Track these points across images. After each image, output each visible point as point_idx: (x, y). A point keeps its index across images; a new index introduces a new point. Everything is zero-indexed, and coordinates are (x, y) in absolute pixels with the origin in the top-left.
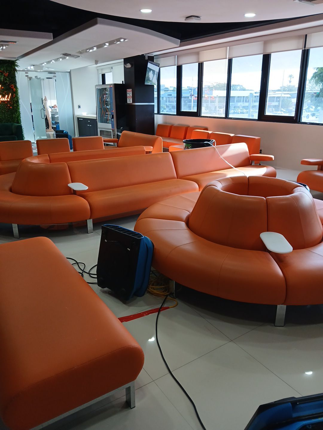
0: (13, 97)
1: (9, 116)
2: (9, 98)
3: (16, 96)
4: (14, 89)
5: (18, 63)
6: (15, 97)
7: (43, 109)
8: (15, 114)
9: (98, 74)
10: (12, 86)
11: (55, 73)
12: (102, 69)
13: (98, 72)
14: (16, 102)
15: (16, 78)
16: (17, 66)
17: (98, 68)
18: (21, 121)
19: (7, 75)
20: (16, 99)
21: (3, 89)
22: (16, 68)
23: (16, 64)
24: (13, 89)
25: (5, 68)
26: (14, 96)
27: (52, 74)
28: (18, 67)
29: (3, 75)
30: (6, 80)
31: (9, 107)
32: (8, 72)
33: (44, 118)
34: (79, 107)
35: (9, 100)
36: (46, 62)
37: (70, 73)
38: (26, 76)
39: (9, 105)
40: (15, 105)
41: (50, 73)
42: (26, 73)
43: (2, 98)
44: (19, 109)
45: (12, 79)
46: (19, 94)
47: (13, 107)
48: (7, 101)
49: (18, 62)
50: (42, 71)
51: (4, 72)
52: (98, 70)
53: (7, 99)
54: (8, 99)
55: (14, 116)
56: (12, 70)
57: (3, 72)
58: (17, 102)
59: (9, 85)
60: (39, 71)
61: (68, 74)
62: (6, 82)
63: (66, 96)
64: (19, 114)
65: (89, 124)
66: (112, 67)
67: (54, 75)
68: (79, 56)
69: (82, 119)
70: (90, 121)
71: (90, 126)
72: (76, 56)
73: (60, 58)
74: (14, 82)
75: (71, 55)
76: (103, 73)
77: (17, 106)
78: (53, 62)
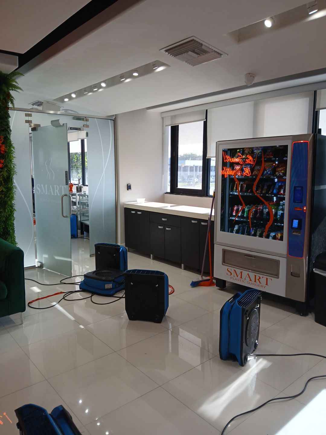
3: (6, 166)
5: (16, 83)
6: (2, 168)
7: (66, 195)
11: (87, 120)
12: (173, 117)
13: (163, 122)
14: (4, 180)
16: (15, 88)
17: (164, 115)
18: (13, 230)
20: (5, 174)
22: (12, 93)
23: (14, 83)
24: (0, 146)
26: (1, 165)
27: (82, 121)
28: (18, 90)
33: (68, 215)
34: (129, 187)
36: (75, 93)
38: (27, 121)
41: (78, 118)
42: (26, 115)
44: (12, 198)
46: (15, 161)
50: (59, 113)
52: (163, 118)
58: (9, 180)
60: (52, 112)
61: (110, 123)
63: (105, 168)
64: (12, 212)
65: (165, 224)
66: (207, 110)
67: (85, 123)
68: (221, 55)
69: (139, 213)
70: (166, 219)
71: (167, 229)
72: (214, 53)
73: (136, 71)
74: (3, 130)
75: (203, 47)
76: (174, 123)
77: (8, 191)
78: (101, 90)
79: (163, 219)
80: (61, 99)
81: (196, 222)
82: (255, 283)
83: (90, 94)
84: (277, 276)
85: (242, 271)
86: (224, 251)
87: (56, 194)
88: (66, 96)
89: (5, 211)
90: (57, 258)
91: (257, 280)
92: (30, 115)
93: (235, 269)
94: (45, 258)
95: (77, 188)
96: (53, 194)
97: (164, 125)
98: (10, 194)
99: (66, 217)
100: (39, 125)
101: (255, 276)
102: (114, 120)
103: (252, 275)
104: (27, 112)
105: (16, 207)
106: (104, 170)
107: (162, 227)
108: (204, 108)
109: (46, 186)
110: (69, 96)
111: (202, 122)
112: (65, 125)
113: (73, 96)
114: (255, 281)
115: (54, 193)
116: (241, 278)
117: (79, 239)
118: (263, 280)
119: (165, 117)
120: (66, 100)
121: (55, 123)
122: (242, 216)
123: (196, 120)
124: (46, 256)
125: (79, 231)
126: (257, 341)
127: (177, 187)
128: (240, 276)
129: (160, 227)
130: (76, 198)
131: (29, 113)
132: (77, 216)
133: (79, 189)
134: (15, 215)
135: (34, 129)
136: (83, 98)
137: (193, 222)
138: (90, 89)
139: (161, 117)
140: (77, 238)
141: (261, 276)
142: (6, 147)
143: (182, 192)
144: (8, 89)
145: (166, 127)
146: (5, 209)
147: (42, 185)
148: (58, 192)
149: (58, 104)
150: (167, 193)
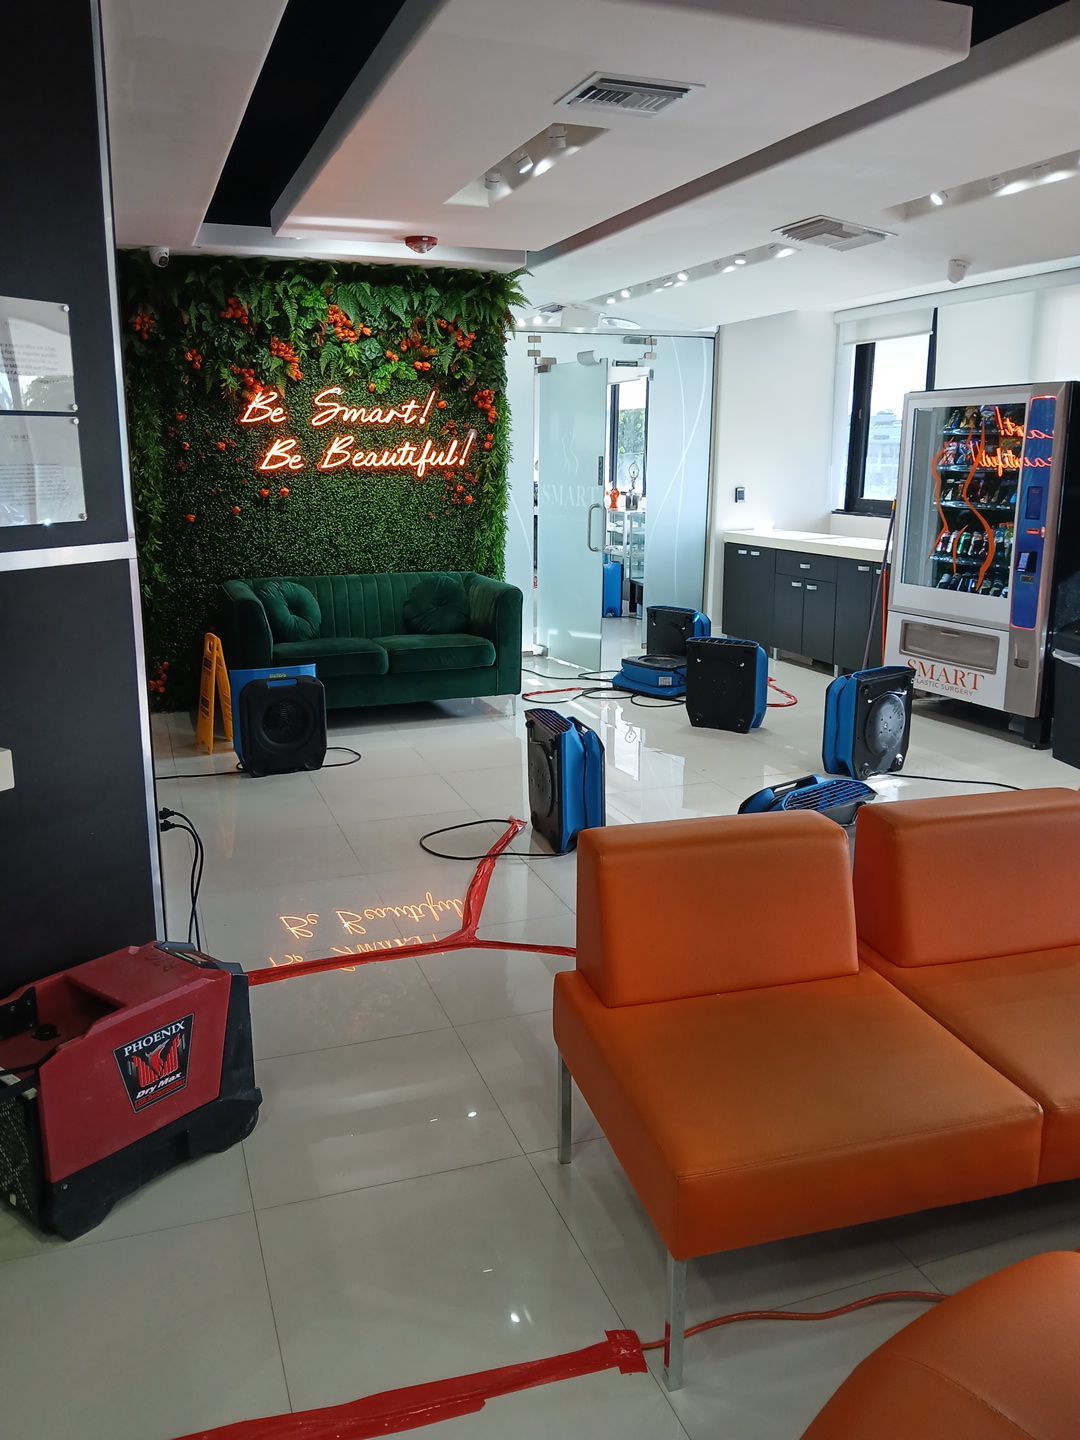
0: (484, 449)
1: (454, 540)
2: (464, 456)
3: (497, 446)
4: (493, 413)
5: (519, 288)
6: (489, 450)
7: (597, 506)
8: (483, 531)
9: (837, 345)
10: (483, 399)
11: (653, 342)
12: (862, 324)
13: (836, 337)
14: (492, 472)
15: (505, 358)
16: (518, 299)
17: (840, 318)
18: (502, 564)
19: (468, 343)
20: (495, 461)
21: (441, 410)
22: (513, 309)
23: (514, 290)
24: (488, 410)
25: (463, 308)
26: (487, 445)
27: (642, 347)
28: (522, 303)
29: (452, 342)
30: (462, 364)
31: (462, 495)
32: (473, 328)
33: (600, 547)
34: (739, 495)
35: (462, 462)
36: (628, 289)
37: (715, 339)
38: (531, 353)
39: (460, 488)
40: (487, 487)
41: (633, 339)
42: (531, 340)
43: (434, 454)
44: (503, 506)
45: (490, 362)
46: (511, 437)
47: (478, 498)
48: (455, 468)
49: (524, 285)
50: (594, 330)
51: (456, 328)
52: (838, 326)
53: (456, 459)
54: (460, 457)
55: (477, 537)
56: (495, 320)
57: (450, 327)
58: (498, 471)
59: (472, 391)
60: (580, 330)
61: (707, 345)
62: (463, 377)
63: (688, 447)
64: (502, 530)
65: (805, 578)
66: (936, 309)
67: (646, 348)
68: (883, 236)
69: (754, 553)
70: (808, 566)
71: (809, 587)
72: (867, 235)
73: (742, 255)
74: (494, 380)
75: (844, 229)
76: (865, 338)
77: (497, 492)
78: (678, 285)
79: (803, 566)
80: (602, 300)
81: (867, 569)
82: (955, 686)
83: (659, 290)
84: (993, 670)
85: (933, 663)
86: (906, 626)
87: (578, 505)
88: (611, 295)
89: (491, 530)
90: (575, 634)
91: (959, 681)
92: (537, 339)
93: (921, 660)
94: (551, 636)
95: (628, 501)
96: (573, 504)
97: (841, 342)
98: (500, 498)
99: (596, 550)
100: (553, 361)
101: (956, 671)
102: (714, 338)
103: (950, 669)
104: (532, 334)
105: (509, 524)
106: (684, 455)
107: (799, 585)
108: (931, 303)
109: (561, 487)
110: (616, 295)
111: (926, 338)
112: (604, 362)
113: (625, 294)
114: (955, 683)
115: (575, 502)
116: (932, 678)
117: (623, 619)
118: (969, 680)
119: (844, 323)
120: (611, 301)
121: (585, 357)
122: (964, 555)
123: (909, 331)
124: (553, 632)
125: (626, 604)
126: (899, 756)
127: (862, 496)
128: (929, 675)
129: (794, 584)
130: (623, 526)
131: (536, 334)
132: (622, 566)
133: (632, 503)
134: (508, 536)
135: (543, 368)
136: (644, 299)
137: (860, 568)
138: (660, 282)
139: (834, 324)
140: (621, 616)
141: (966, 671)
142: (498, 411)
143: (872, 508)
144: (507, 302)
145: (846, 346)
146: (490, 525)
147: (554, 486)
148: (582, 500)
149: (595, 308)
150: (838, 512)
